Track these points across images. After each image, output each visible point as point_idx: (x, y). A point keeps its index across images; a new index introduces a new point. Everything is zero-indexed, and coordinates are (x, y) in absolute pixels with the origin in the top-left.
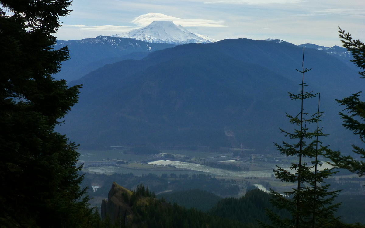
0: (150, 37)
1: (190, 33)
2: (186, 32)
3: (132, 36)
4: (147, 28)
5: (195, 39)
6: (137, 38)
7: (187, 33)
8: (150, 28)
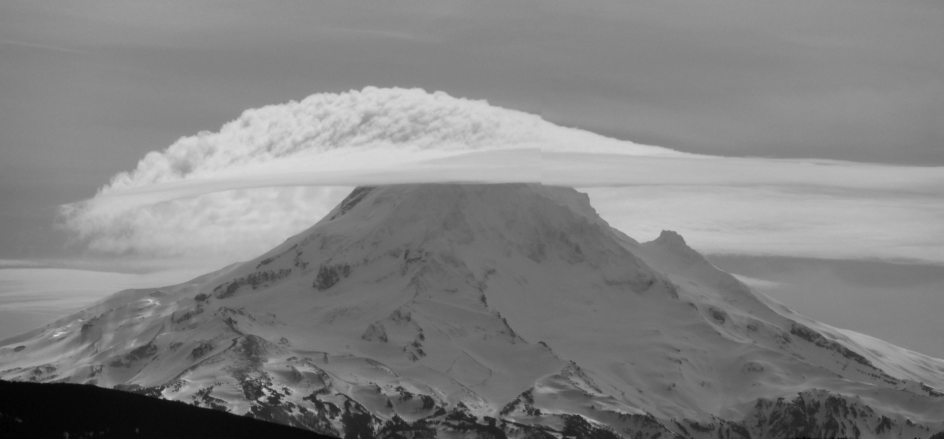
0: (320, 377)
1: (784, 329)
2: (737, 313)
3: (116, 364)
4: (285, 273)
5: (847, 394)
6: (177, 384)
7: (752, 328)
8: (313, 276)
